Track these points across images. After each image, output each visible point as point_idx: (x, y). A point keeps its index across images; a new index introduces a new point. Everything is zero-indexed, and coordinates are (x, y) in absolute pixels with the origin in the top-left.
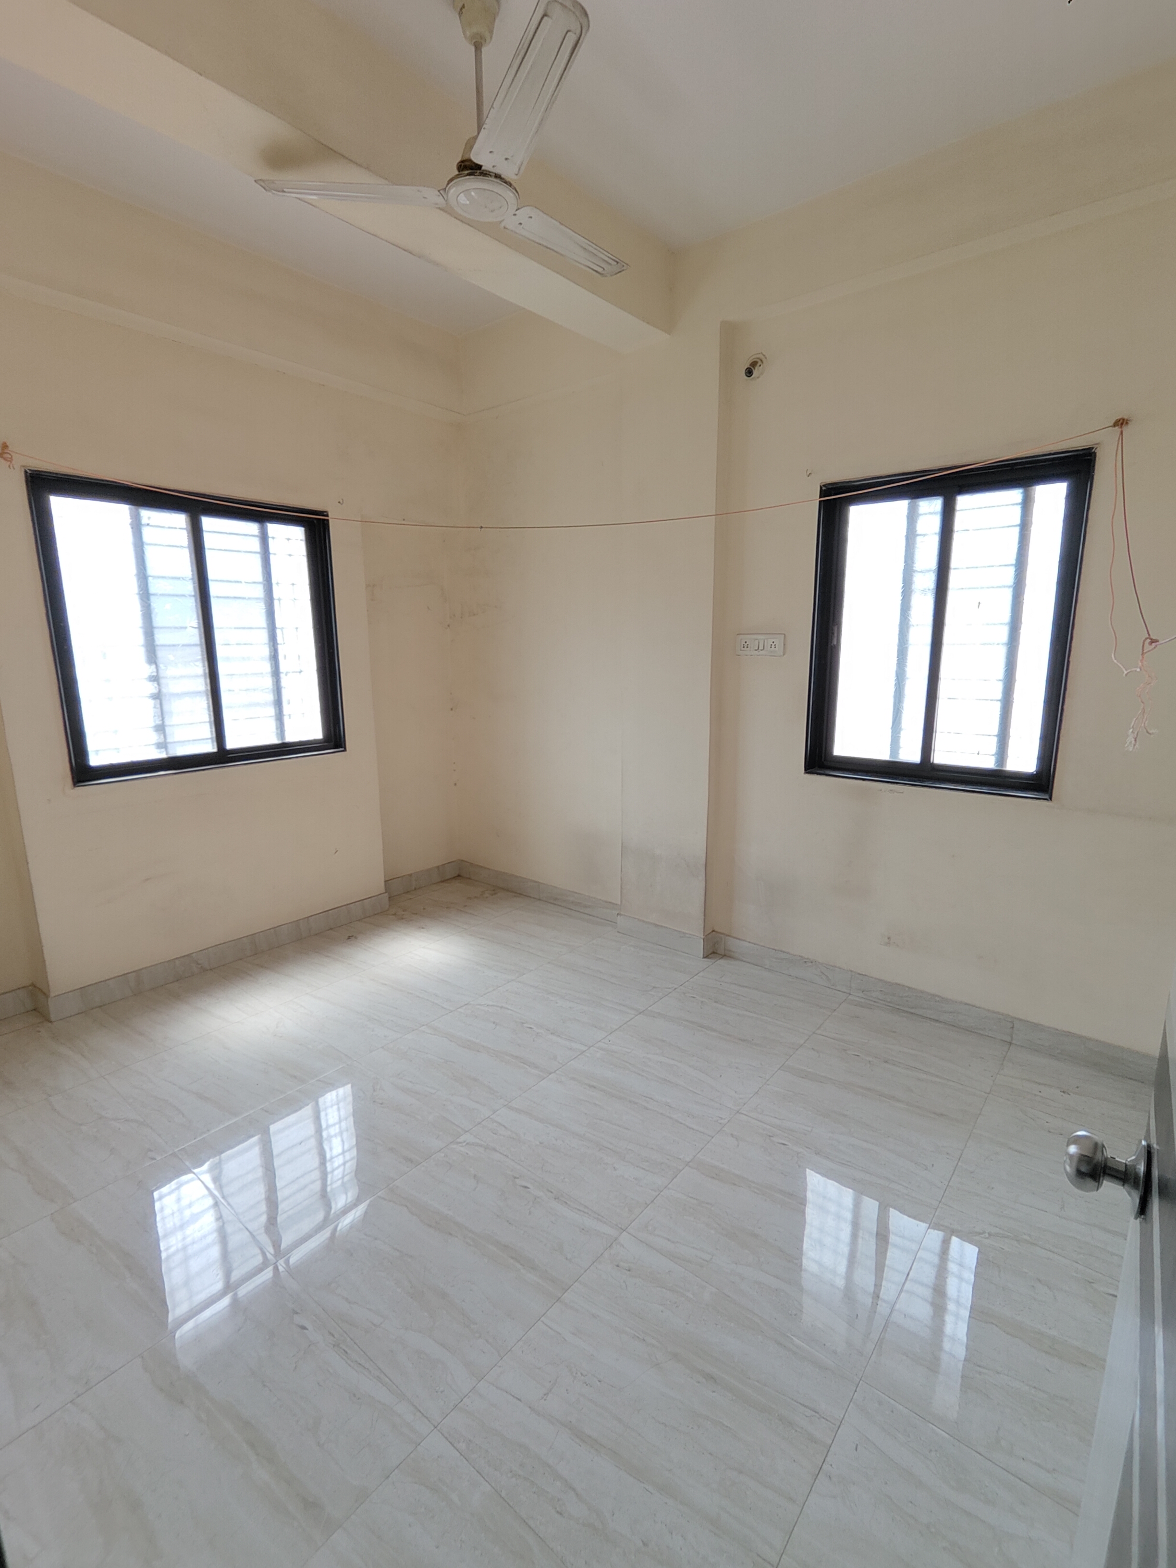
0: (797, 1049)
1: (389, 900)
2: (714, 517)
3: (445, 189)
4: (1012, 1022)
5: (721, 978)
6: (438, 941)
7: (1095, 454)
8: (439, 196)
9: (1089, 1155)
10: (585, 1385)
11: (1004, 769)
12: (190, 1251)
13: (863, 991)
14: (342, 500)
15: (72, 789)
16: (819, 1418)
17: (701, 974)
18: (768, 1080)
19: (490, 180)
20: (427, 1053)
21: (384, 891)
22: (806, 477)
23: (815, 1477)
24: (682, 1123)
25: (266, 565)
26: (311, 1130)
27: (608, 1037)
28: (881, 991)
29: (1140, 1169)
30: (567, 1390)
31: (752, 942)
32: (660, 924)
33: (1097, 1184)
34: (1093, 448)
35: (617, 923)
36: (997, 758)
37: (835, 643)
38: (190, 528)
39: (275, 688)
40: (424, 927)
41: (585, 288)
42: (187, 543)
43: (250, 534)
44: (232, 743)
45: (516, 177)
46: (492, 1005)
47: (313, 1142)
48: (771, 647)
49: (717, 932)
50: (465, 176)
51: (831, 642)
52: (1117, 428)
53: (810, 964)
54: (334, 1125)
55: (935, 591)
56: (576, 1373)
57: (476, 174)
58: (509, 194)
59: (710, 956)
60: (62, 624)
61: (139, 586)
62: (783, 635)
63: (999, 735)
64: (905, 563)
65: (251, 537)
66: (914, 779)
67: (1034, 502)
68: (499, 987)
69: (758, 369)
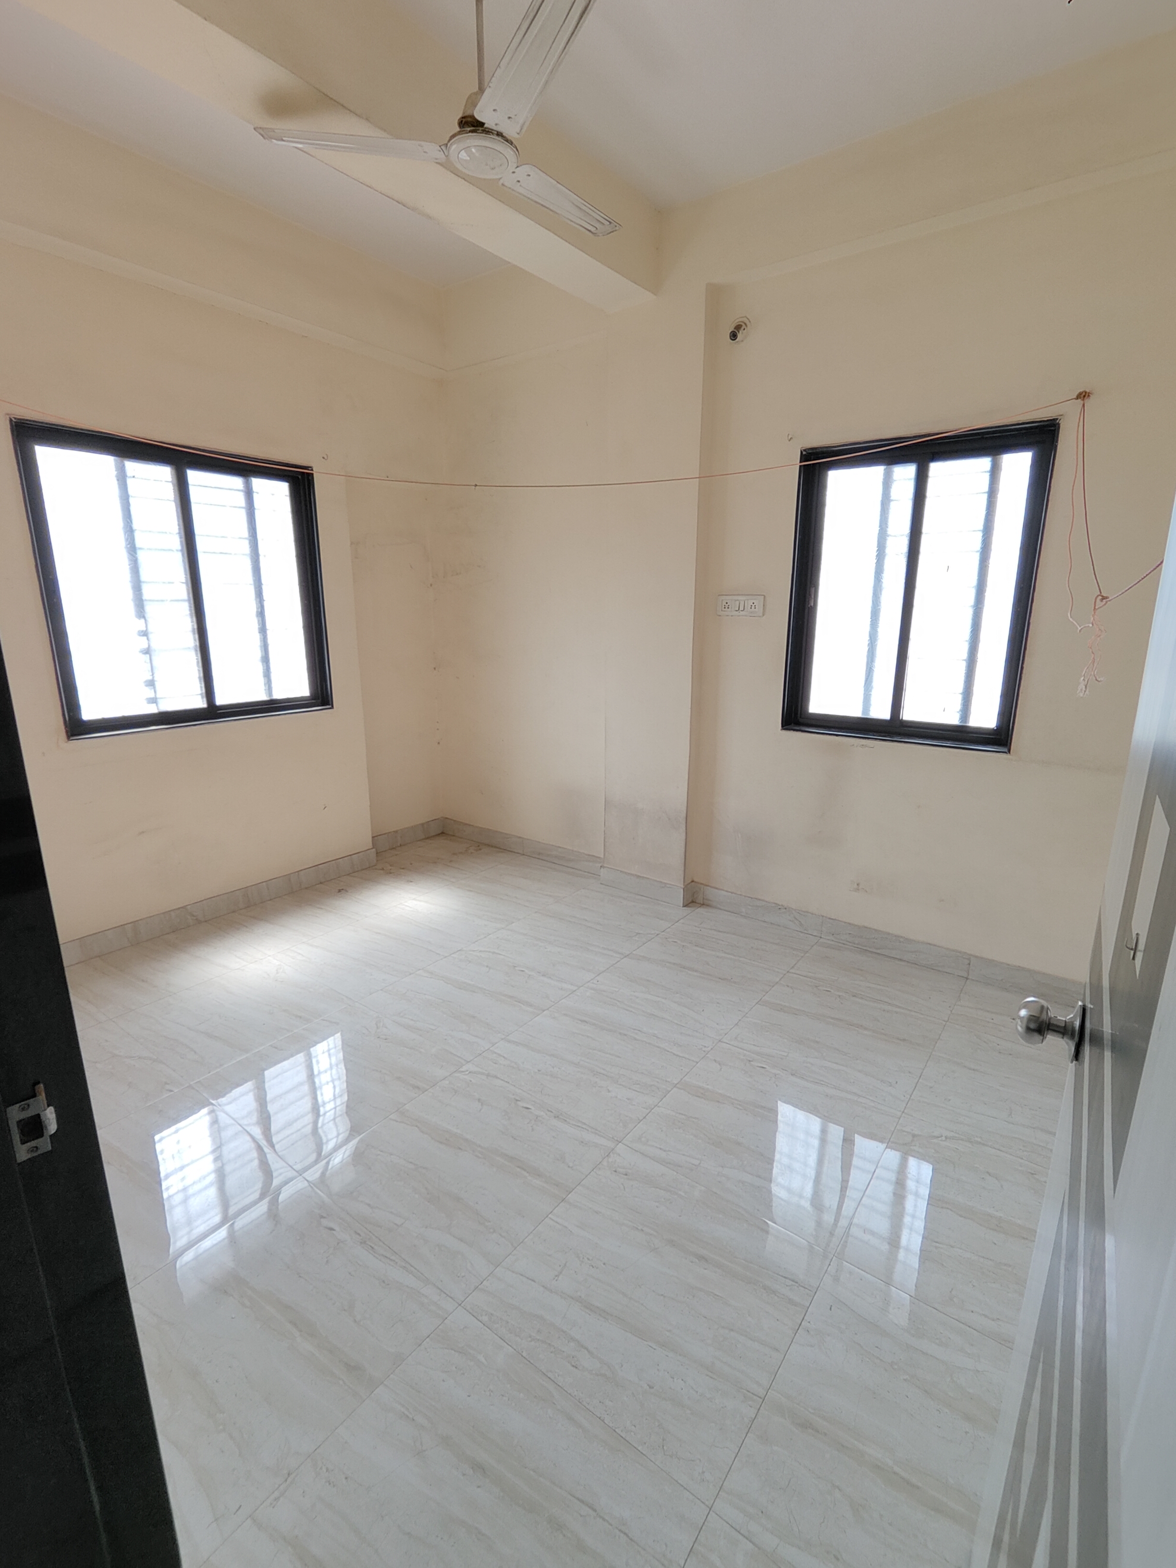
0: (773, 986)
1: (377, 856)
2: (698, 479)
3: (447, 144)
4: (969, 959)
5: (701, 924)
6: (427, 893)
7: (1059, 424)
8: (440, 151)
9: (1034, 1015)
10: (591, 1267)
11: (967, 725)
12: (191, 1191)
13: (833, 935)
14: (327, 455)
15: (66, 742)
16: (798, 1287)
17: (682, 921)
18: (747, 1013)
19: (491, 138)
20: (425, 994)
21: (372, 847)
22: (788, 441)
23: (795, 1332)
24: (668, 1051)
25: (251, 520)
26: (303, 1076)
27: (596, 978)
28: (850, 934)
29: (1076, 1024)
30: (575, 1272)
31: (730, 890)
32: (642, 875)
33: (1042, 1038)
34: (1057, 419)
35: (600, 876)
36: (961, 714)
37: (812, 605)
38: (175, 481)
39: (263, 644)
40: (412, 880)
41: (576, 247)
42: (173, 496)
43: (235, 489)
44: (221, 700)
45: (517, 136)
46: (484, 951)
47: (306, 1088)
48: (751, 608)
49: (695, 882)
50: (467, 133)
51: (809, 604)
52: (1079, 400)
53: (785, 910)
54: (326, 1071)
55: (907, 554)
56: (583, 1258)
57: (478, 131)
58: (508, 152)
59: (690, 905)
60: (51, 577)
61: (127, 540)
62: (763, 597)
63: (963, 692)
64: (879, 527)
65: (236, 491)
66: (884, 734)
67: (1001, 470)
68: (490, 934)
69: (742, 333)
